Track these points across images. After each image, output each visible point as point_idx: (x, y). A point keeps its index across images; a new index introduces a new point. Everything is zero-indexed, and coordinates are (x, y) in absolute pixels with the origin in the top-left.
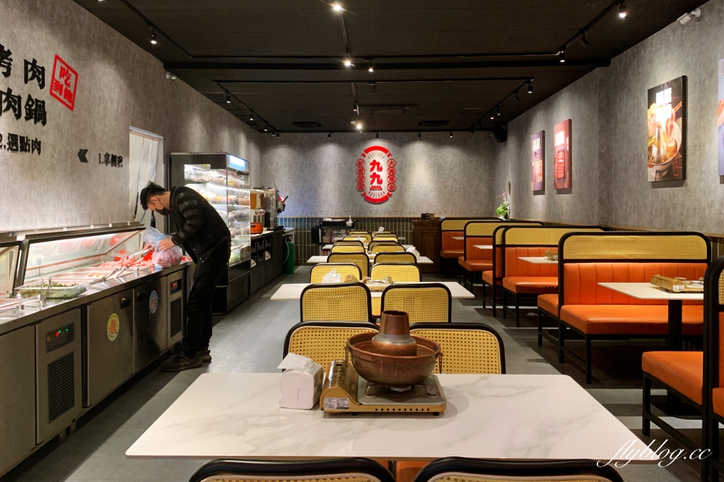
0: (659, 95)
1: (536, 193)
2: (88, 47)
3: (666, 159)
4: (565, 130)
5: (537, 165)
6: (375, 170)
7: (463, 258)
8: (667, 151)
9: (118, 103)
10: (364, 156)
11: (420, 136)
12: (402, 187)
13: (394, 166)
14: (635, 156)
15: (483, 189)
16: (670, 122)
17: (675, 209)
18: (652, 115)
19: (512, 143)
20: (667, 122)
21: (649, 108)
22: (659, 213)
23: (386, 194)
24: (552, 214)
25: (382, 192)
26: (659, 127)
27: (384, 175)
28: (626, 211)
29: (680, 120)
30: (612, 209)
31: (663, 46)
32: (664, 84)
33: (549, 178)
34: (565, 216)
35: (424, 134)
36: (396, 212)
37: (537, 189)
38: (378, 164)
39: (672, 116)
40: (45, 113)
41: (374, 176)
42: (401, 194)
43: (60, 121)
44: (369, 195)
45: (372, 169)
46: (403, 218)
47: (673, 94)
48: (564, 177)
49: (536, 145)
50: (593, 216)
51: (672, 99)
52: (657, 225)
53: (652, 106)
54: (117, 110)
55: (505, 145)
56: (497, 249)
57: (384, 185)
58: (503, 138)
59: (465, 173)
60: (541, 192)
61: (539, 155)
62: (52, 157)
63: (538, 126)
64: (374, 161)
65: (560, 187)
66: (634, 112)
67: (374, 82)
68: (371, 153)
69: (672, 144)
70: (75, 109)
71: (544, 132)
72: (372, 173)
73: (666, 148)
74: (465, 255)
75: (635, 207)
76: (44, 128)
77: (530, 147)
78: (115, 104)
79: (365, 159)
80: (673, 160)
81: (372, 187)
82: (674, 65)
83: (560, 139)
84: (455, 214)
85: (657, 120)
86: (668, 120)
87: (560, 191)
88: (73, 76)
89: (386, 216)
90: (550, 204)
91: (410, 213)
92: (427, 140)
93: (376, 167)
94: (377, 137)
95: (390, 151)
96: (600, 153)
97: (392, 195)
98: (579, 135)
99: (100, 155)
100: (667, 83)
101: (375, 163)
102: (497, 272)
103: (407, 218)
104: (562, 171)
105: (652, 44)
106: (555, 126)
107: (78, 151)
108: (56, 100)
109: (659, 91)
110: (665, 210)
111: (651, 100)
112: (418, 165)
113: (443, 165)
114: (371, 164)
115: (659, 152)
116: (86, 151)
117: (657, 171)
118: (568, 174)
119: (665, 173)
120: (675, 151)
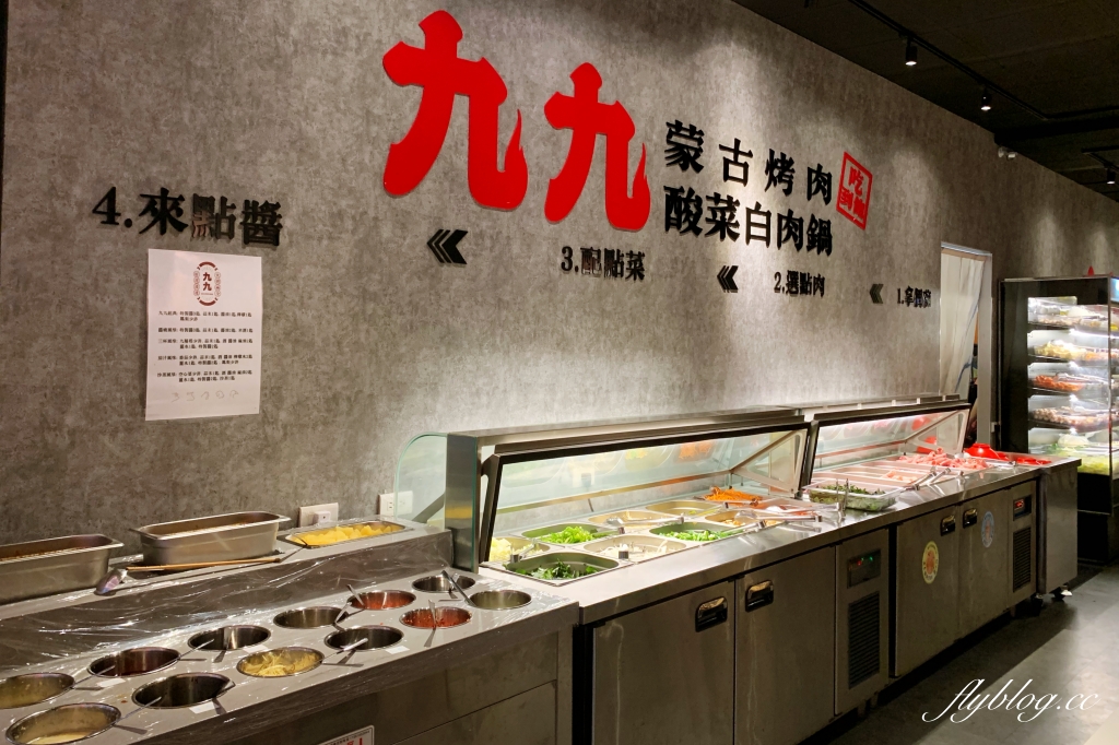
2: (886, 133)
9: (925, 210)
40: (830, 237)
43: (849, 246)
54: (924, 221)
62: (838, 298)
70: (868, 227)
76: (829, 259)
78: (921, 212)
88: (866, 179)
99: (899, 290)
107: (869, 287)
108: (843, 217)
116: (881, 286)
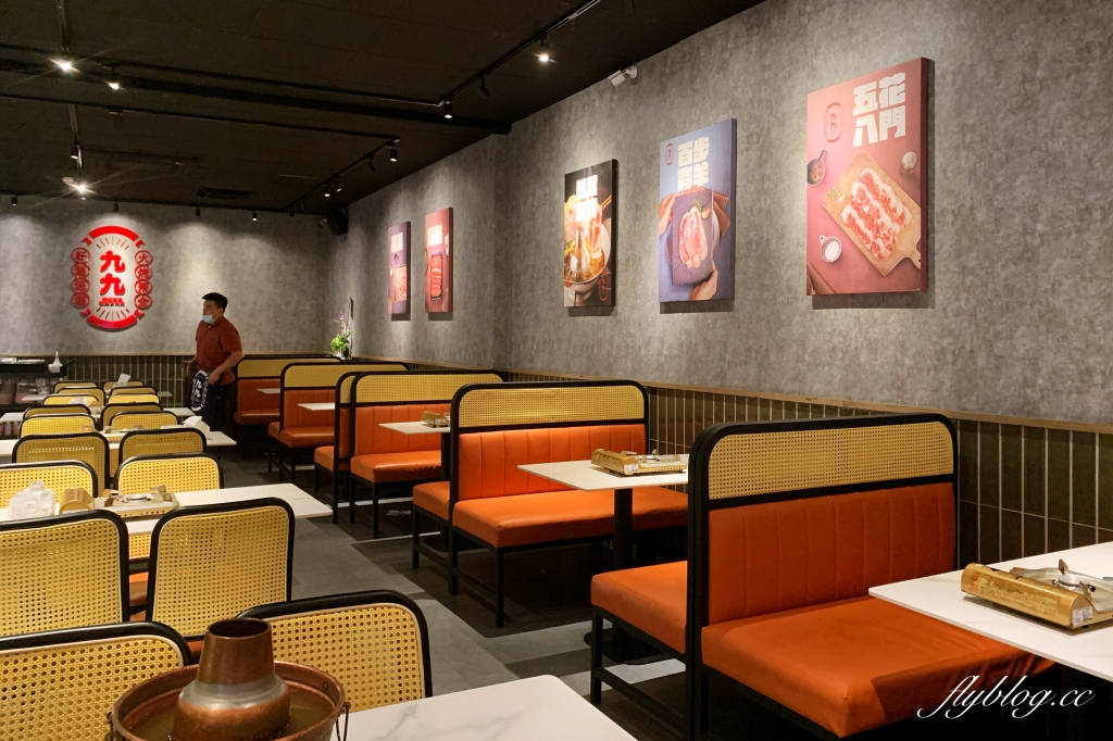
0: (580, 184)
1: (396, 317)
3: (589, 276)
4: (443, 225)
5: (398, 273)
6: (111, 269)
7: (277, 425)
8: (591, 264)
10: (89, 243)
11: (198, 213)
12: (163, 302)
13: (148, 264)
14: (545, 269)
15: (308, 308)
16: (595, 223)
17: (600, 346)
18: (571, 212)
19: (356, 237)
20: (591, 224)
21: (566, 201)
22: (578, 352)
23: (132, 313)
24: (421, 350)
25: (123, 309)
26: (581, 230)
27: (128, 279)
28: (532, 349)
29: (609, 221)
30: (512, 344)
31: (587, 114)
32: (587, 169)
33: (417, 294)
34: (441, 353)
35: (206, 211)
36: (151, 345)
37: (397, 312)
38: (117, 258)
39: (598, 215)
41: (109, 280)
42: (161, 314)
44: (97, 315)
45: (104, 268)
46: (164, 357)
47: (601, 183)
48: (441, 295)
49: (396, 243)
50: (485, 355)
51: (598, 191)
52: (576, 370)
53: (571, 199)
55: (345, 240)
56: (343, 410)
57: (129, 297)
58: (341, 228)
59: (277, 282)
60: (404, 316)
61: (401, 258)
63: (399, 213)
64: (110, 253)
65: (435, 309)
66: (544, 204)
67: (119, 109)
68: (103, 237)
69: (598, 256)
71: (409, 224)
72: (104, 275)
73: (589, 260)
74: (281, 419)
75: (545, 342)
77: (387, 247)
79: (90, 248)
80: (599, 277)
81: (104, 300)
82: (601, 143)
83: (435, 237)
84: (261, 348)
85: (578, 220)
86: (592, 220)
87: (434, 317)
89: (132, 353)
90: (419, 335)
91: (178, 347)
92: (209, 222)
93: (113, 263)
94: (116, 210)
95: (142, 237)
96: (496, 261)
97: (143, 315)
98: (465, 233)
100: (592, 167)
101: (109, 257)
102: (341, 449)
103: (172, 357)
104: (438, 286)
105: (570, 110)
106: (427, 217)
109: (581, 178)
110: (588, 348)
111: (570, 190)
112: (194, 263)
113: (239, 265)
114: (103, 258)
115: (579, 265)
117: (577, 293)
118: (447, 290)
119: (587, 296)
120: (601, 265)
